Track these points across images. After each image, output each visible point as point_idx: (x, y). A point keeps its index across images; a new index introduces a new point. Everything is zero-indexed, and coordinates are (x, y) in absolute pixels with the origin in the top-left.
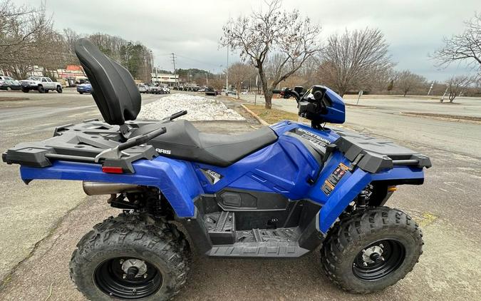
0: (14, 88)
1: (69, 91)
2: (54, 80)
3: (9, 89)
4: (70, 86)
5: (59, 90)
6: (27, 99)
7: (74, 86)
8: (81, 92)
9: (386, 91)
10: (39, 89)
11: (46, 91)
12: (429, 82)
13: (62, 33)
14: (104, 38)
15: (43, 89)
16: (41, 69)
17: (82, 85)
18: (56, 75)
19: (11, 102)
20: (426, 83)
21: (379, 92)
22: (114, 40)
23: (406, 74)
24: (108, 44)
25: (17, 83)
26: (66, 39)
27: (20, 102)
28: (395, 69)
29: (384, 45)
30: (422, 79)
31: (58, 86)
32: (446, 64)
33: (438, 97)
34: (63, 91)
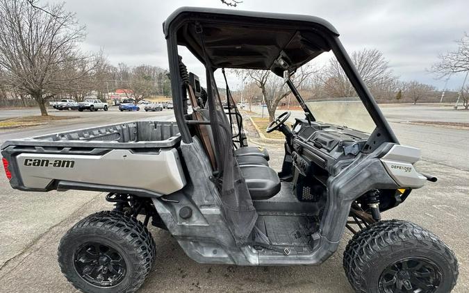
0: (73, 108)
1: (114, 109)
2: (104, 101)
3: (70, 109)
4: (116, 105)
5: (106, 109)
6: (79, 117)
7: (118, 105)
8: (122, 110)
9: (395, 100)
10: (91, 109)
11: (96, 110)
12: (440, 90)
13: (116, 66)
14: (147, 68)
15: (93, 108)
16: (97, 93)
17: (124, 104)
18: (107, 97)
19: (65, 120)
20: (436, 91)
21: (388, 101)
22: (155, 69)
23: (414, 85)
24: (149, 72)
25: (76, 104)
26: (119, 70)
27: (72, 120)
28: (401, 80)
29: (383, 62)
30: (432, 88)
31: (106, 106)
32: (446, 77)
33: (452, 104)
34: (109, 109)
